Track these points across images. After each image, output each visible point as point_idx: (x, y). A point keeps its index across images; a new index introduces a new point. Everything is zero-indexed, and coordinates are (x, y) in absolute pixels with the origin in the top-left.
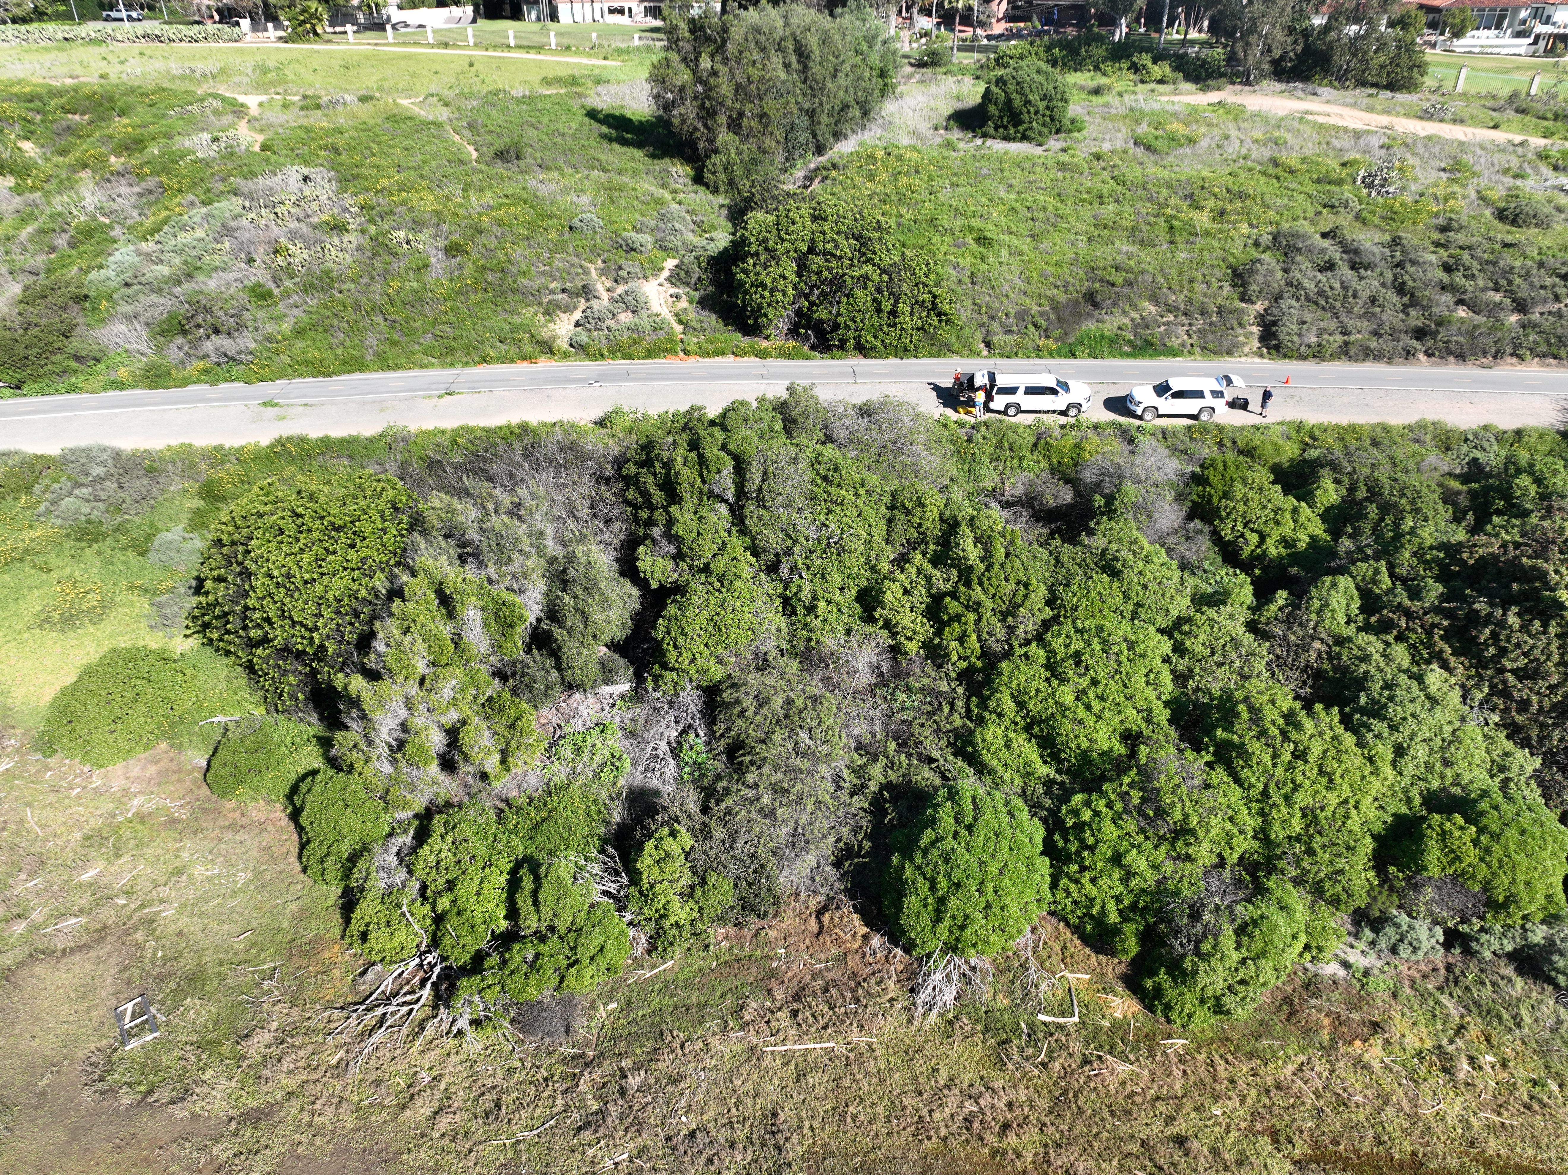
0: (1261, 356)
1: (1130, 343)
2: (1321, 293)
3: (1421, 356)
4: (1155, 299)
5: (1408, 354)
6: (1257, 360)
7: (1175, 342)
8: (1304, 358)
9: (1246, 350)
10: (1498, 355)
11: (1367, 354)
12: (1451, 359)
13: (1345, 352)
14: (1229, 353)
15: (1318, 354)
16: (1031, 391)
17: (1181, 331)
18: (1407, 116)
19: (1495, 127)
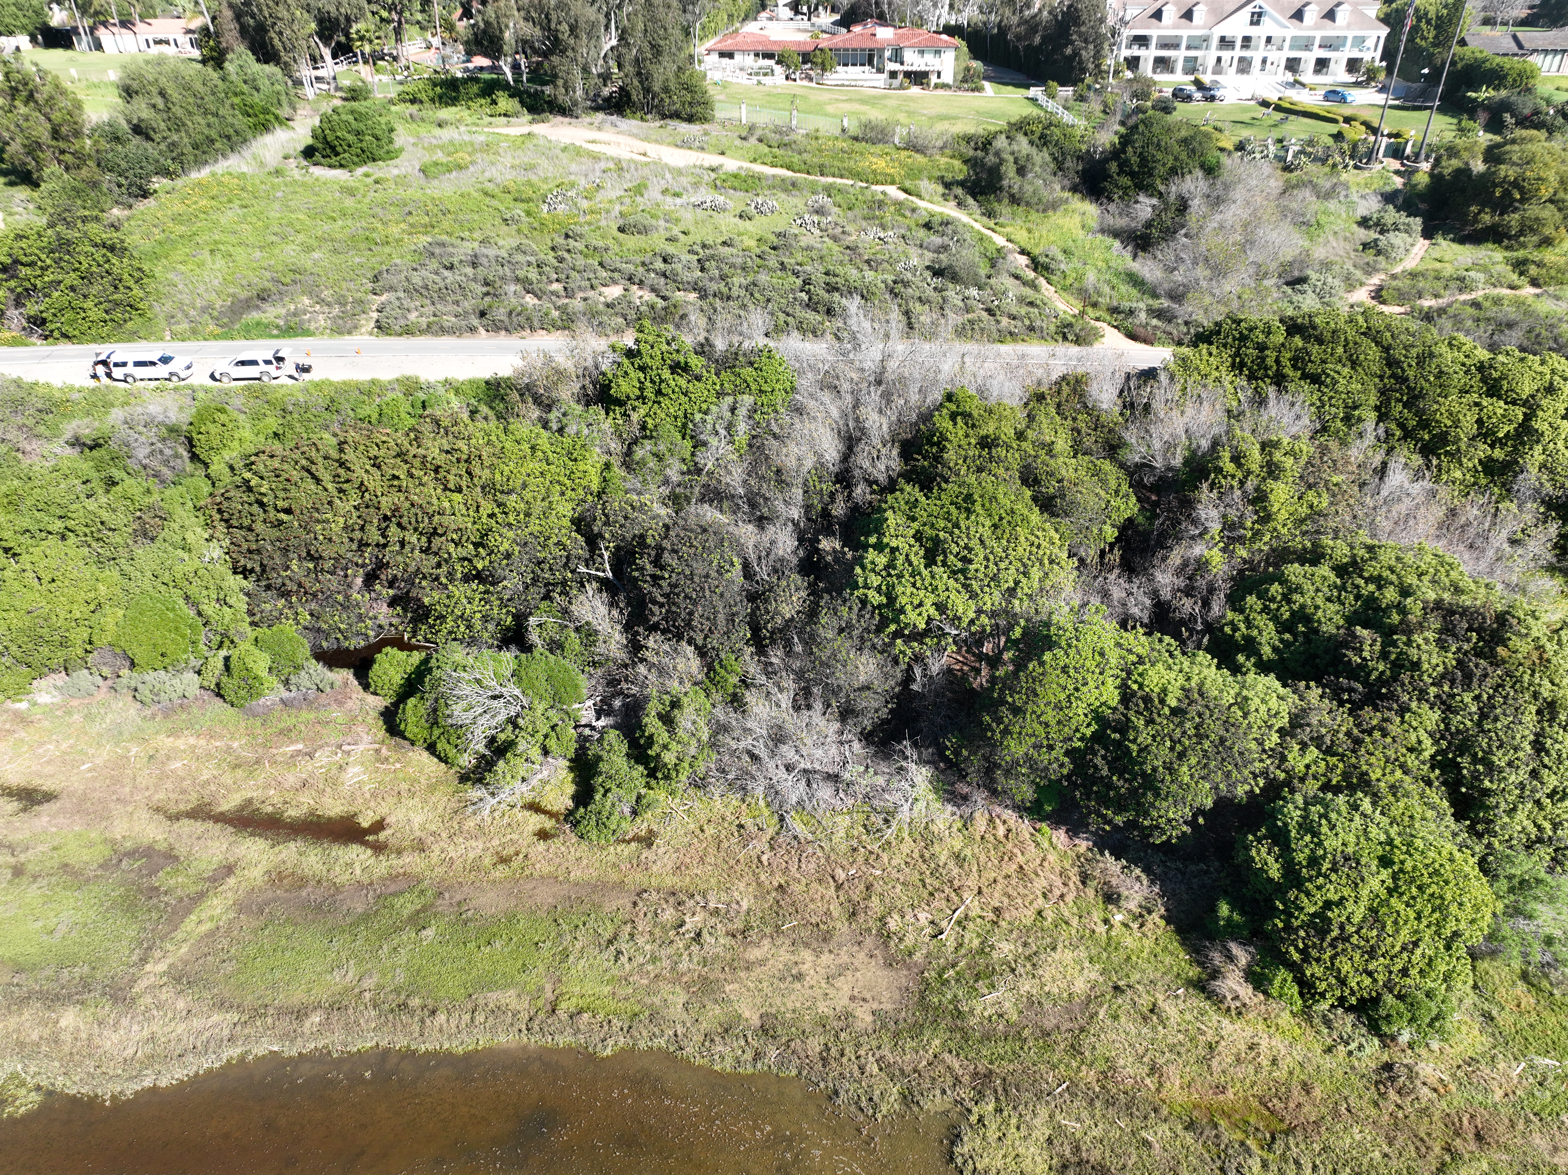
0: (371, 334)
1: (277, 327)
2: (426, 287)
3: (482, 330)
4: (310, 294)
5: (472, 330)
6: (367, 337)
7: (312, 327)
8: (400, 335)
9: (363, 330)
10: (532, 329)
11: (444, 331)
12: (503, 332)
13: (431, 329)
14: (350, 333)
15: (408, 331)
17: (321, 317)
18: (669, 144)
19: (723, 153)
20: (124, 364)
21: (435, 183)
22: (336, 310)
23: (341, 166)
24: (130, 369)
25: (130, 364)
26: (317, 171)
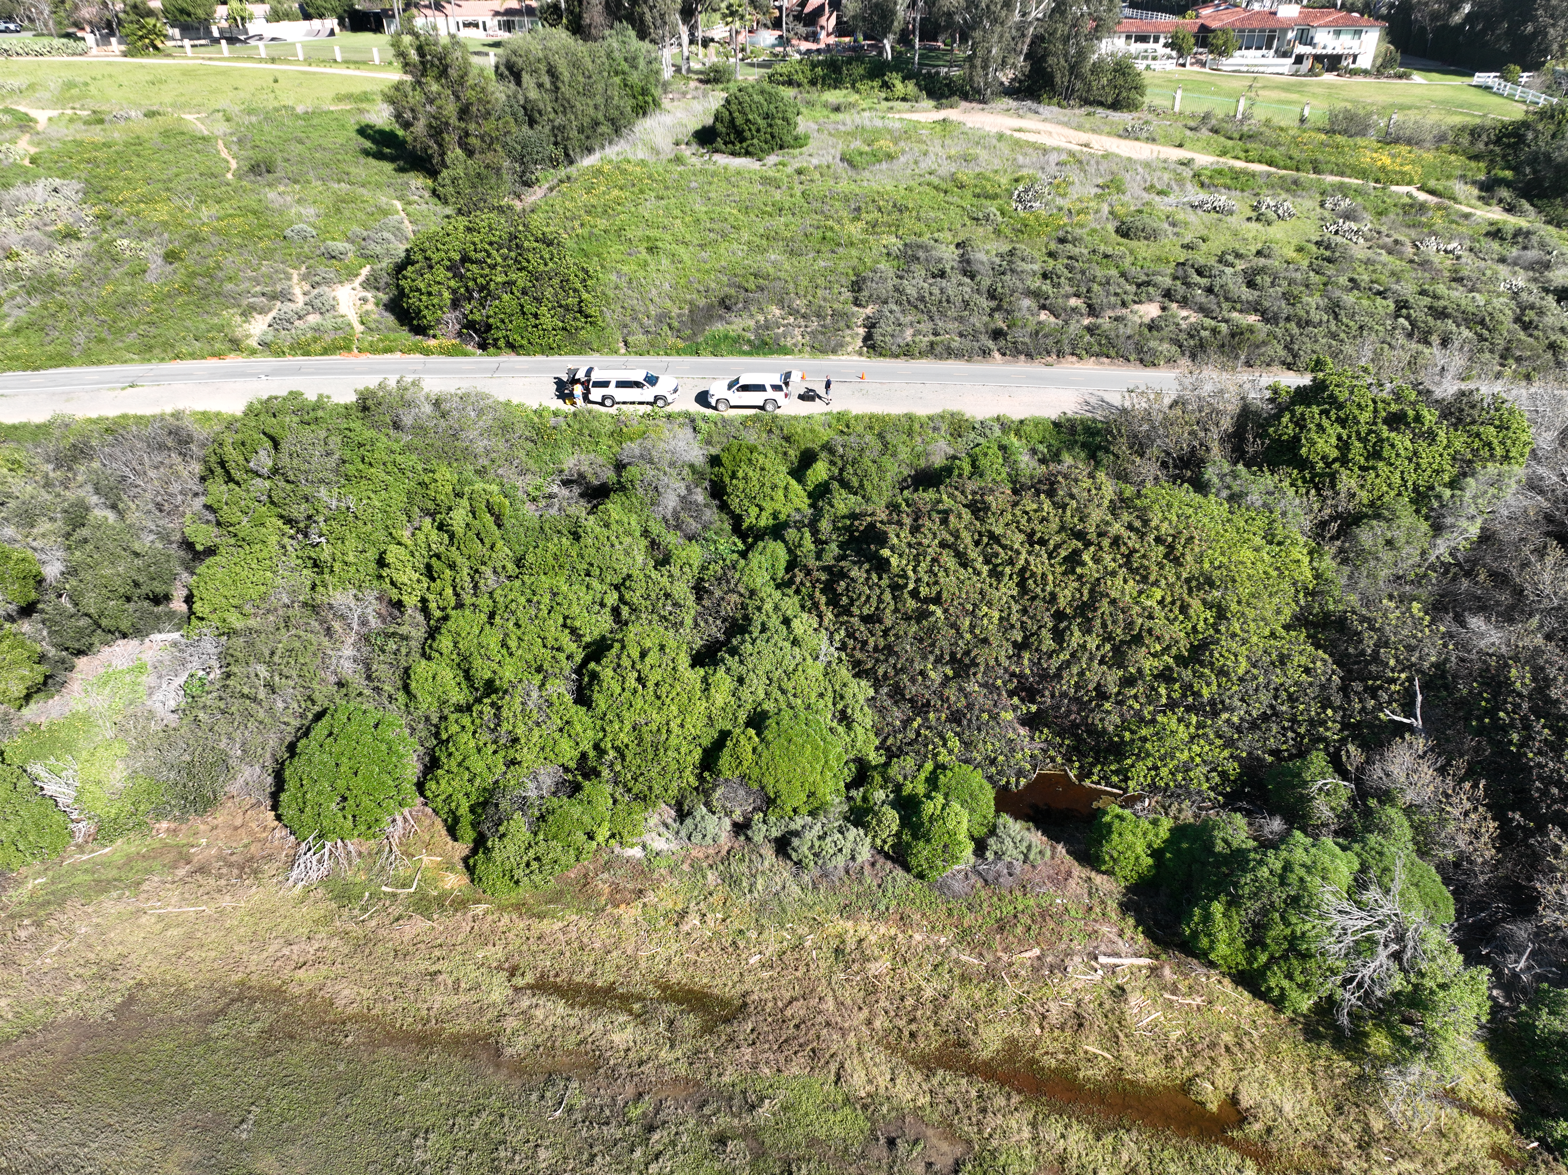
0: (861, 354)
1: (749, 341)
3: (997, 355)
4: (781, 303)
5: (985, 353)
6: (856, 358)
7: (789, 342)
8: (897, 356)
9: (850, 349)
10: (1060, 354)
11: (950, 353)
12: (1022, 357)
13: (931, 351)
14: (834, 352)
15: (907, 352)
16: (621, 384)
17: (797, 331)
18: (1109, 134)
19: (1180, 146)
20: (605, 384)
21: (866, 174)
22: (814, 325)
23: (748, 153)
24: (611, 390)
25: (613, 384)
26: (721, 160)
